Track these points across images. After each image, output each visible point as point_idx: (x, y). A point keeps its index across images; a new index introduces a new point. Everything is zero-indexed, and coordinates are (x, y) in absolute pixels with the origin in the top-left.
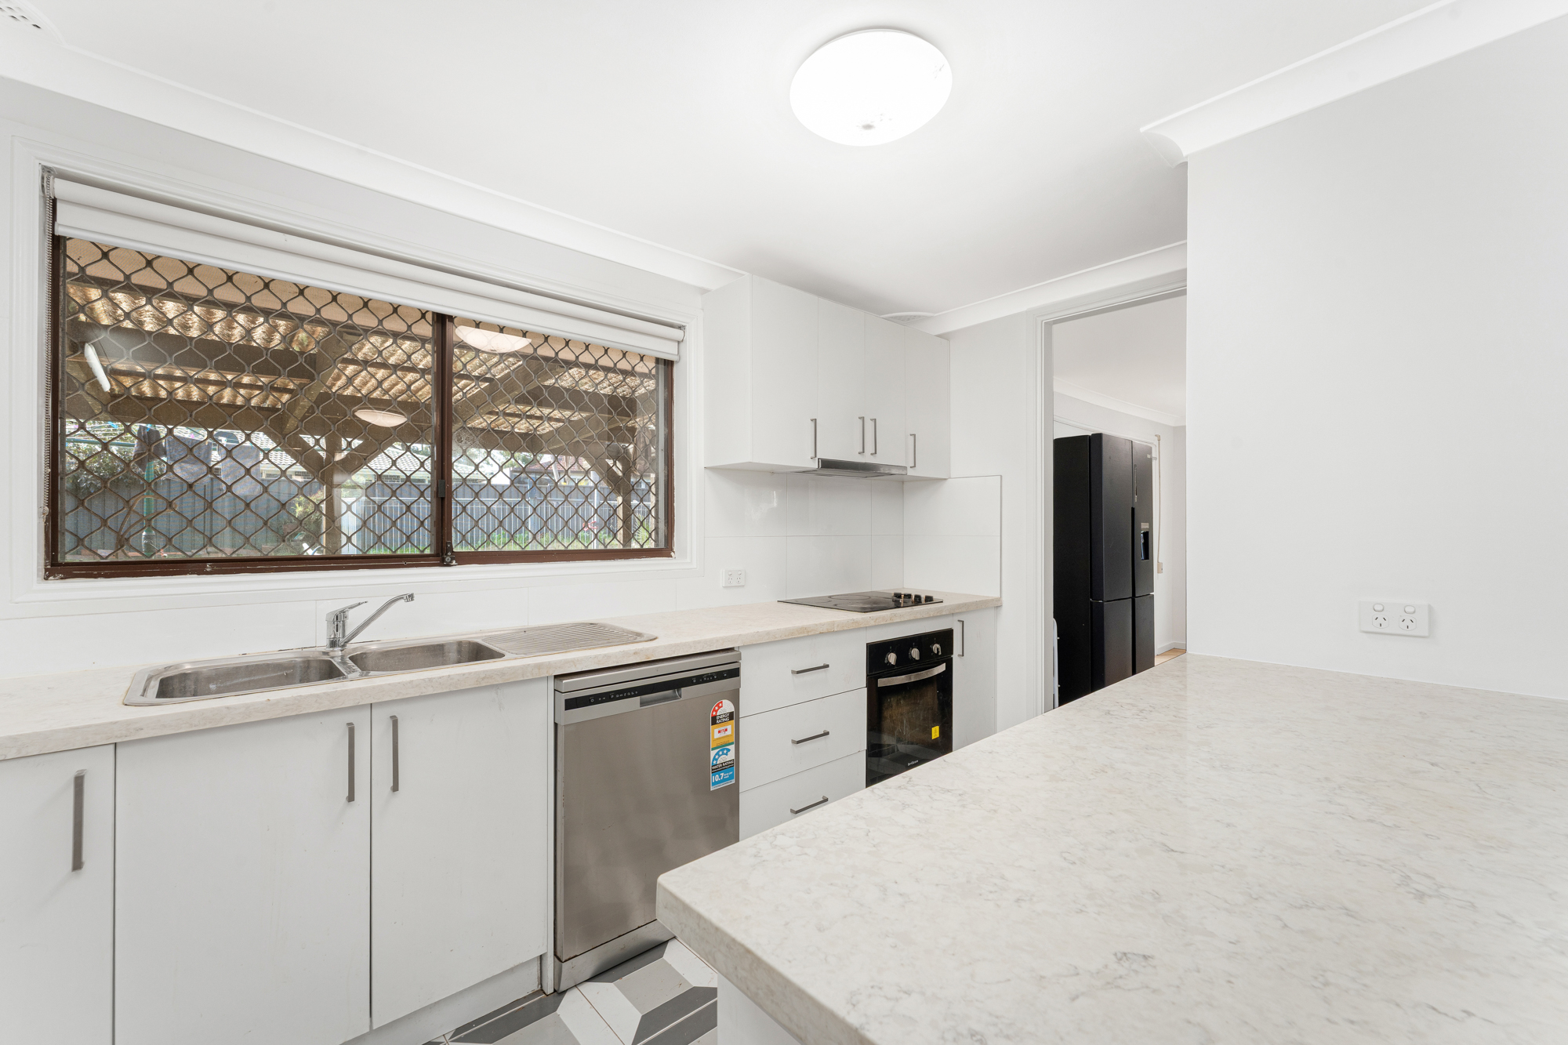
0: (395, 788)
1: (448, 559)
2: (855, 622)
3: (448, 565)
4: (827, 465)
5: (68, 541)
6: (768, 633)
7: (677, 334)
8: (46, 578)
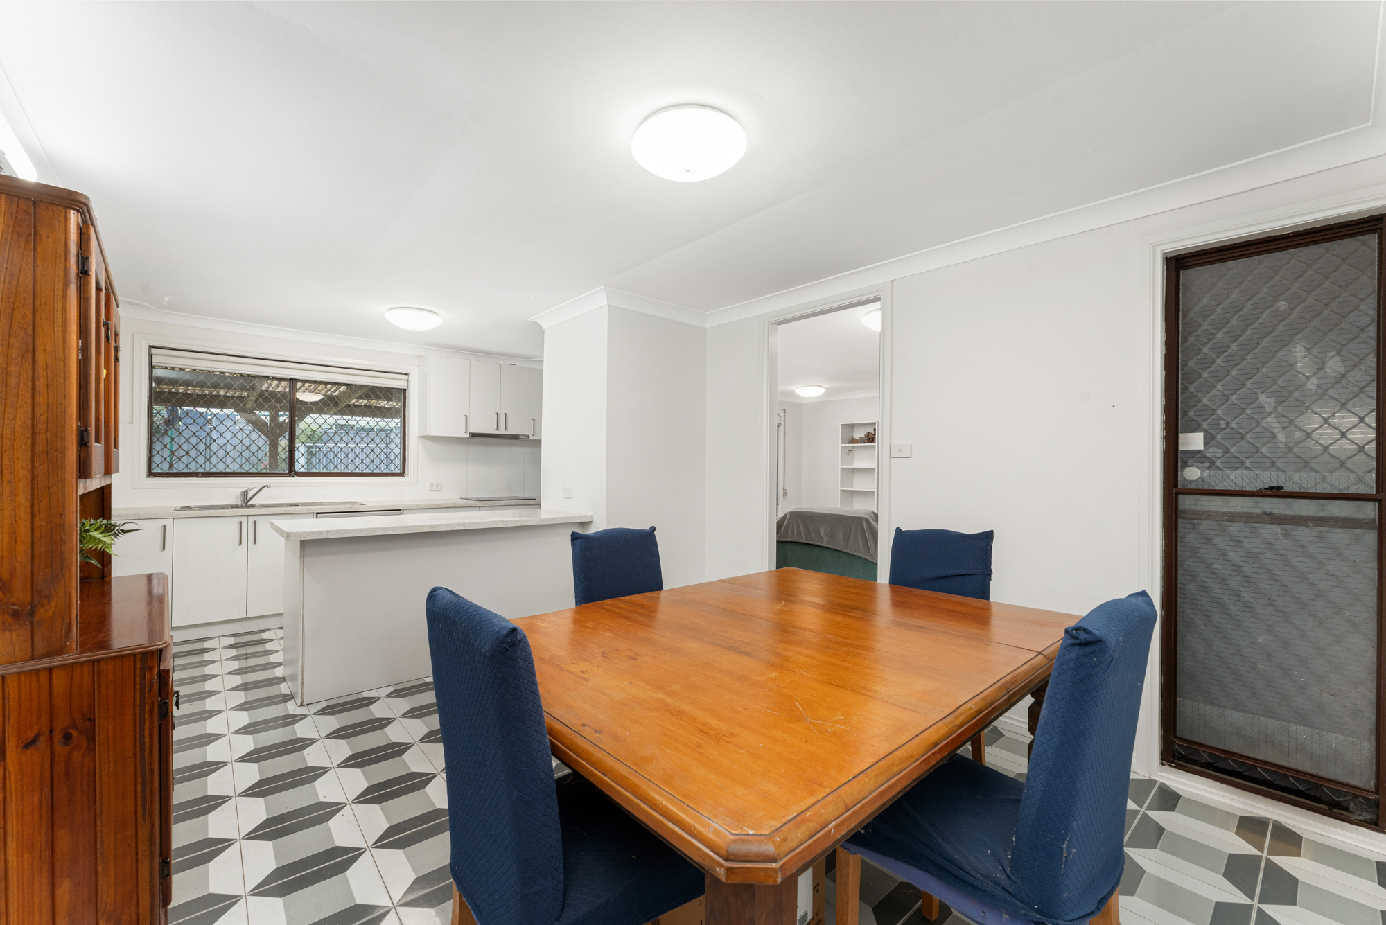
0: (255, 542)
1: (292, 474)
2: (468, 504)
3: (293, 477)
4: (473, 435)
5: (154, 466)
6: (417, 505)
7: (406, 377)
8: (148, 477)
